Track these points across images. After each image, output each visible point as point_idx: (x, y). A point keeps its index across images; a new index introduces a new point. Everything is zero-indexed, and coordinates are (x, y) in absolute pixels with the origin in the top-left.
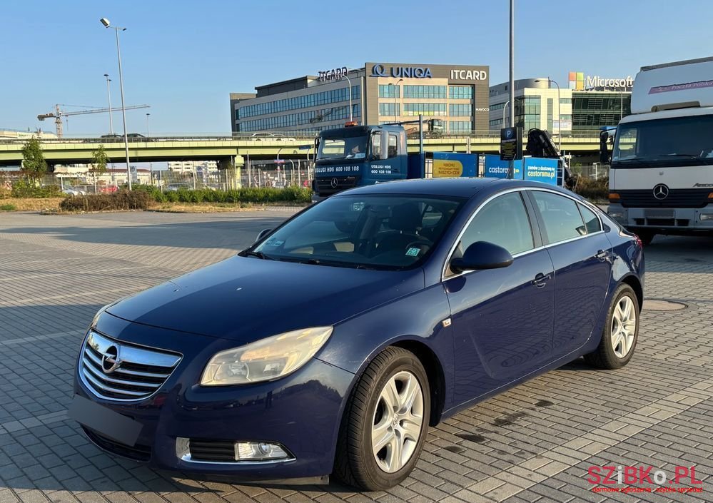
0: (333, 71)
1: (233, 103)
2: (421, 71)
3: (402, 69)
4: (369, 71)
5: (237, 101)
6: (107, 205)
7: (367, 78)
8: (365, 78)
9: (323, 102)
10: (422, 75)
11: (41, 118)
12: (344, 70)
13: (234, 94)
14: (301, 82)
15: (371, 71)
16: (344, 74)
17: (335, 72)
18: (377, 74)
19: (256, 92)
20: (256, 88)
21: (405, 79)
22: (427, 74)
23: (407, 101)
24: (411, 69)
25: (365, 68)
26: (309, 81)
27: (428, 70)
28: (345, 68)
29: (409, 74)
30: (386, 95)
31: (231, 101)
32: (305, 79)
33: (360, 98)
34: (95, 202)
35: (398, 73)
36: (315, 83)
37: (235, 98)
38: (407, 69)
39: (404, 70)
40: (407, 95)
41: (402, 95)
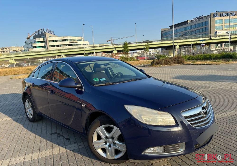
0: (198, 17)
1: (162, 32)
2: (231, 14)
3: (224, 14)
4: (212, 16)
5: (163, 31)
6: (170, 63)
7: (211, 18)
8: (210, 18)
9: (193, 28)
10: (232, 15)
11: (107, 41)
12: (202, 17)
13: (162, 29)
14: (186, 22)
15: (213, 16)
16: (202, 18)
17: (199, 18)
18: (215, 16)
19: (169, 28)
20: (169, 26)
21: (225, 17)
22: (233, 15)
23: (225, 24)
24: (228, 13)
25: (211, 15)
26: (188, 22)
27: (234, 13)
28: (203, 16)
29: (227, 15)
30: (218, 23)
31: (161, 31)
32: (187, 21)
33: (208, 25)
34: (165, 61)
35: (223, 15)
36: (190, 22)
37: (162, 30)
38: (226, 14)
39: (225, 14)
40: (226, 22)
41: (224, 23)
